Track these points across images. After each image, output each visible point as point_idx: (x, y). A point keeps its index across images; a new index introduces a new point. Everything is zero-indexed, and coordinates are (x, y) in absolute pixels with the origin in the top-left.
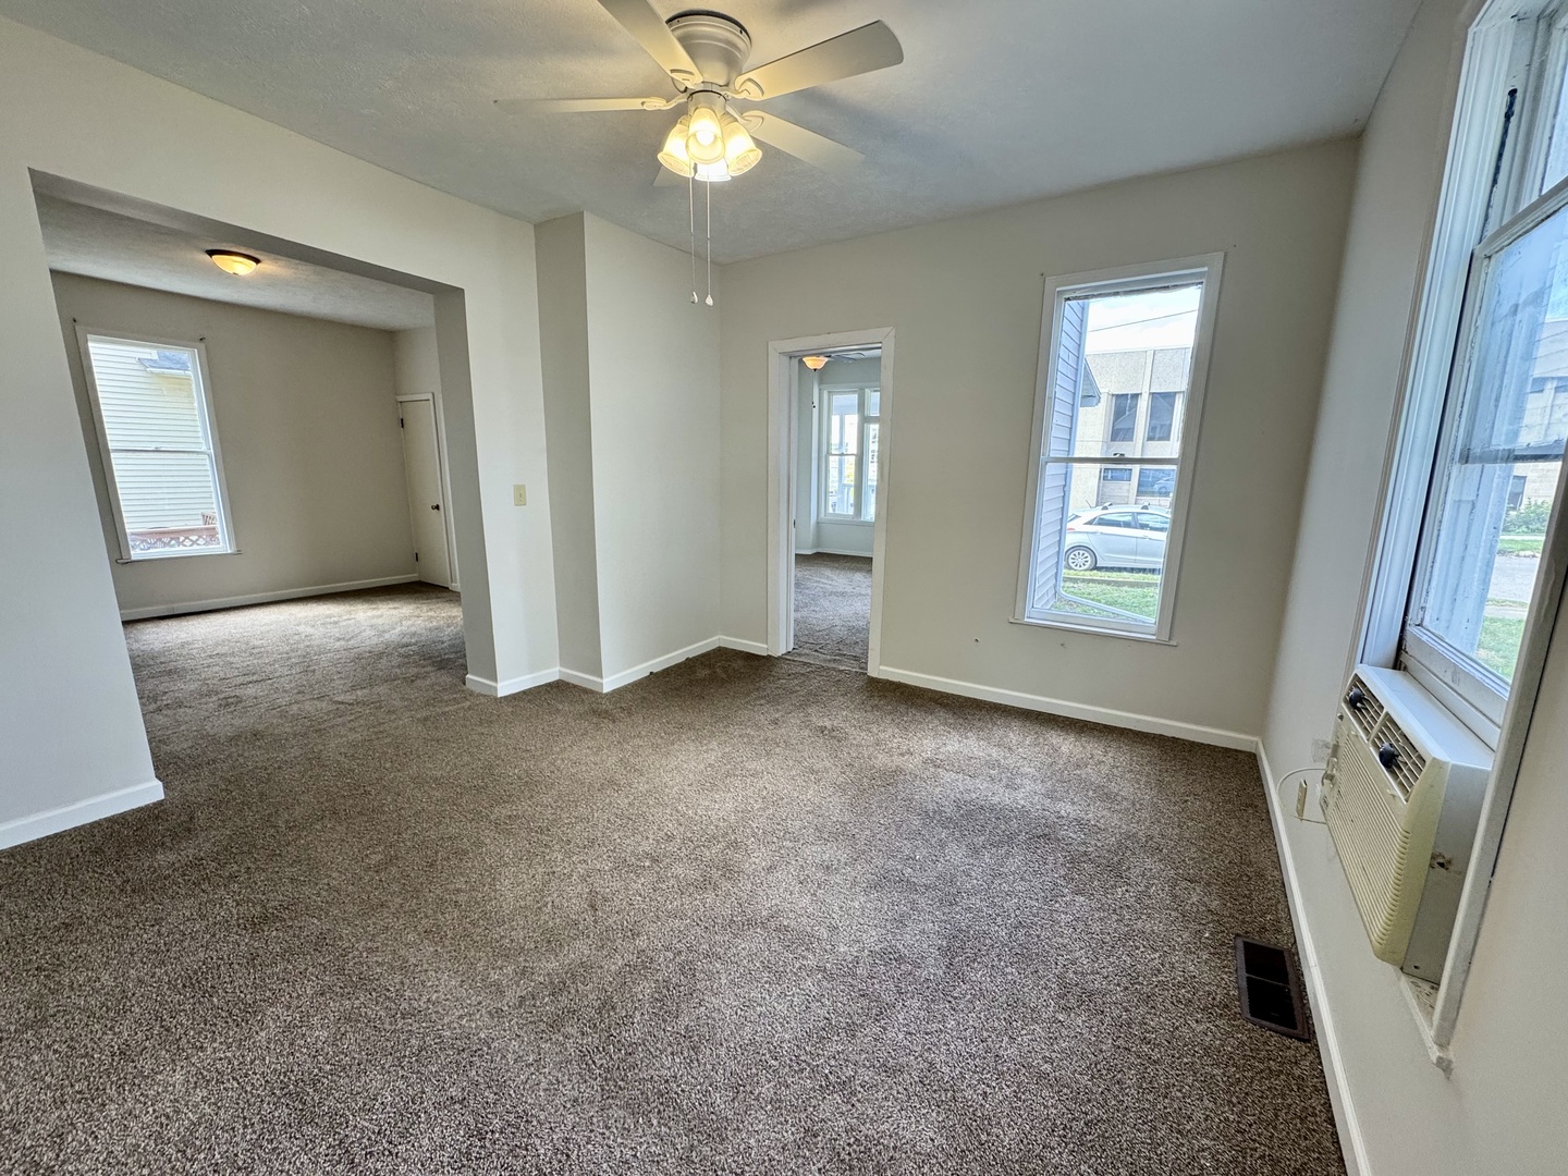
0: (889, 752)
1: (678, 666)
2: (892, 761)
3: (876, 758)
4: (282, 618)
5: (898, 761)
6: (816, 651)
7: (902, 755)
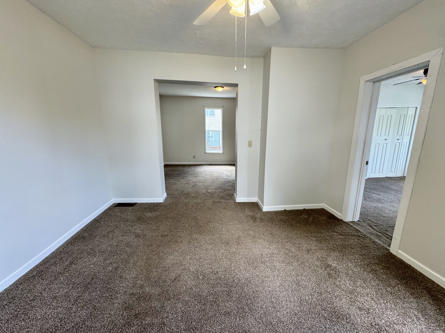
0: (353, 302)
1: (298, 211)
2: (349, 309)
3: (341, 300)
4: (225, 168)
5: (353, 311)
6: (371, 226)
7: (360, 309)
